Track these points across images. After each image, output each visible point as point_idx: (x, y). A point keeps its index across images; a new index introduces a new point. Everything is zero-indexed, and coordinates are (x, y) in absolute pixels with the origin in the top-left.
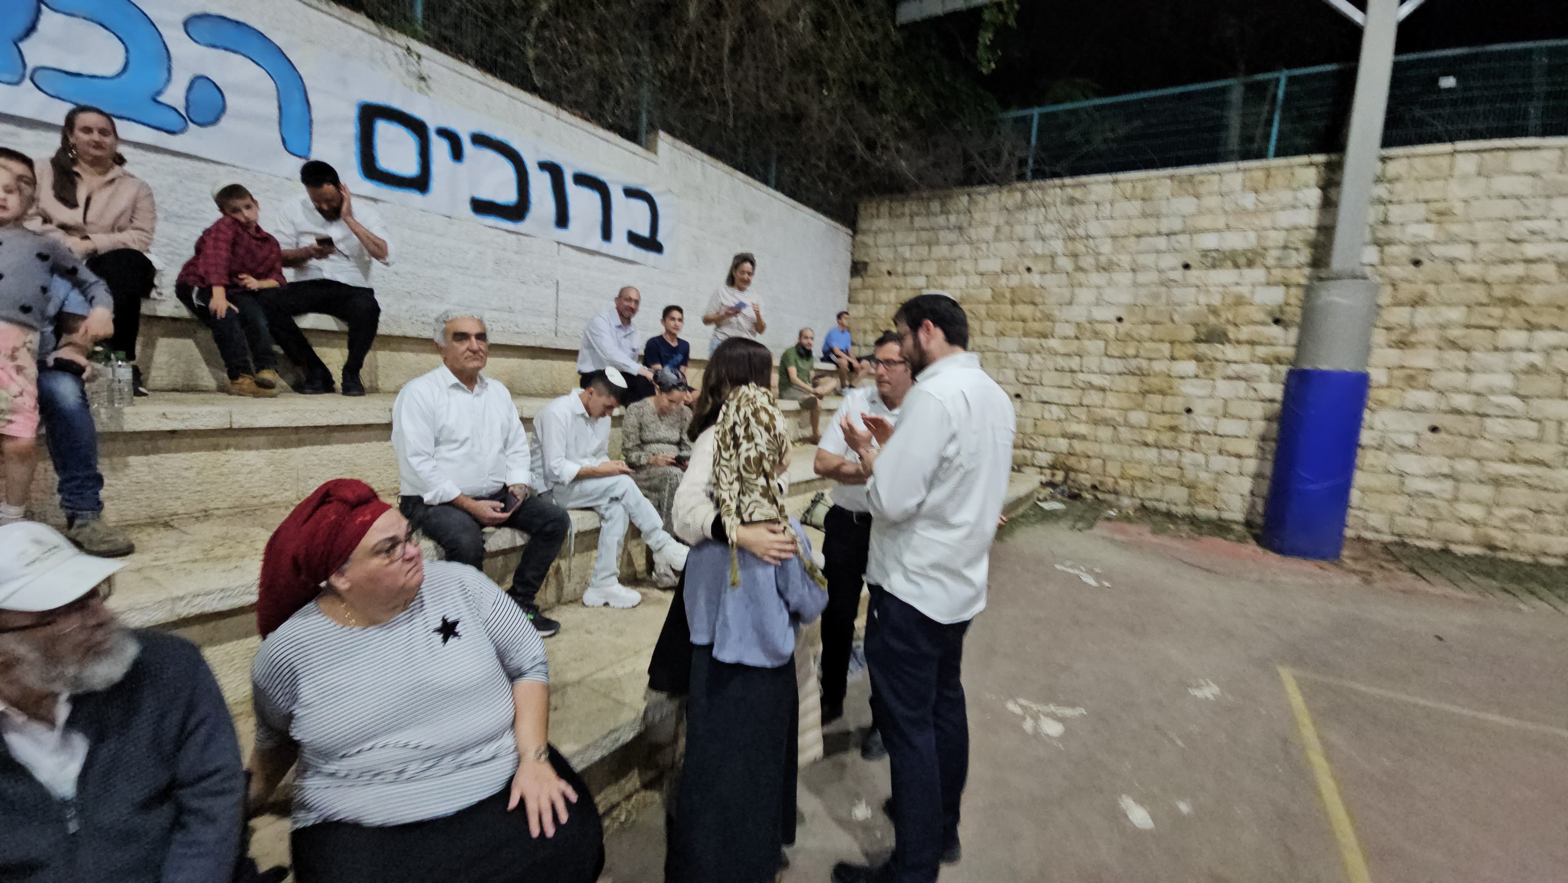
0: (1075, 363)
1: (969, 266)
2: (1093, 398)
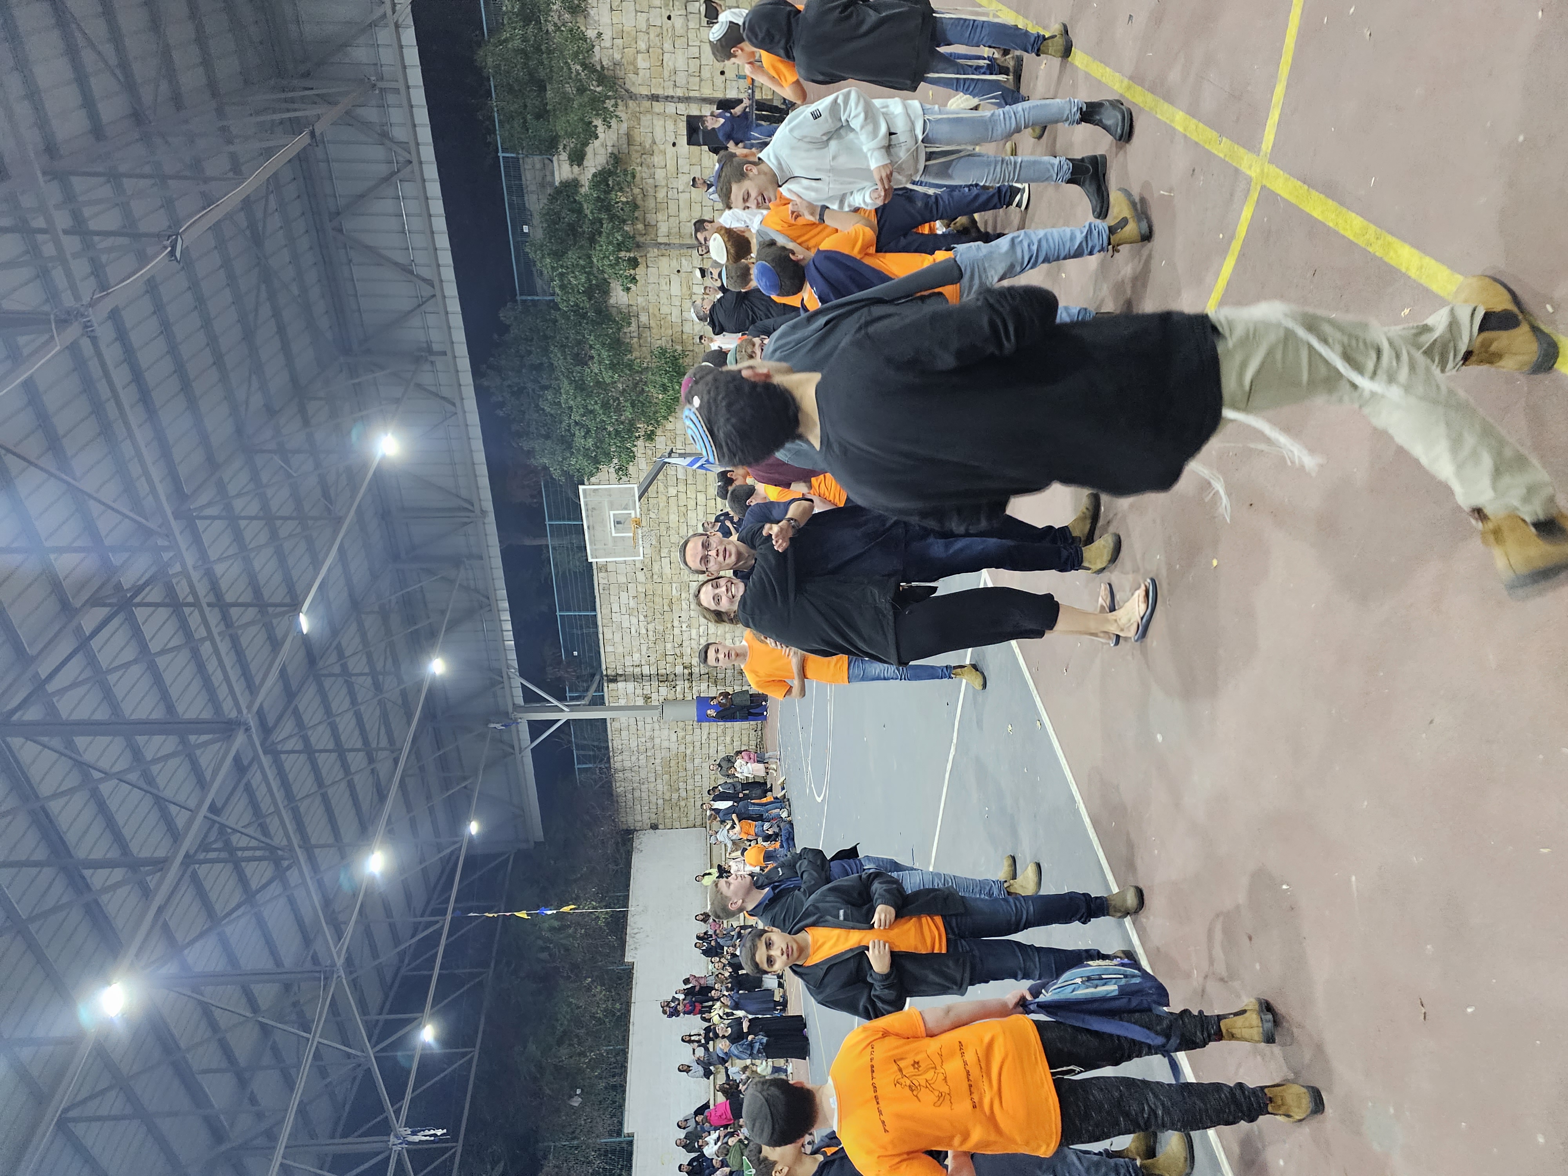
0: (697, 744)
1: (652, 785)
2: (713, 736)
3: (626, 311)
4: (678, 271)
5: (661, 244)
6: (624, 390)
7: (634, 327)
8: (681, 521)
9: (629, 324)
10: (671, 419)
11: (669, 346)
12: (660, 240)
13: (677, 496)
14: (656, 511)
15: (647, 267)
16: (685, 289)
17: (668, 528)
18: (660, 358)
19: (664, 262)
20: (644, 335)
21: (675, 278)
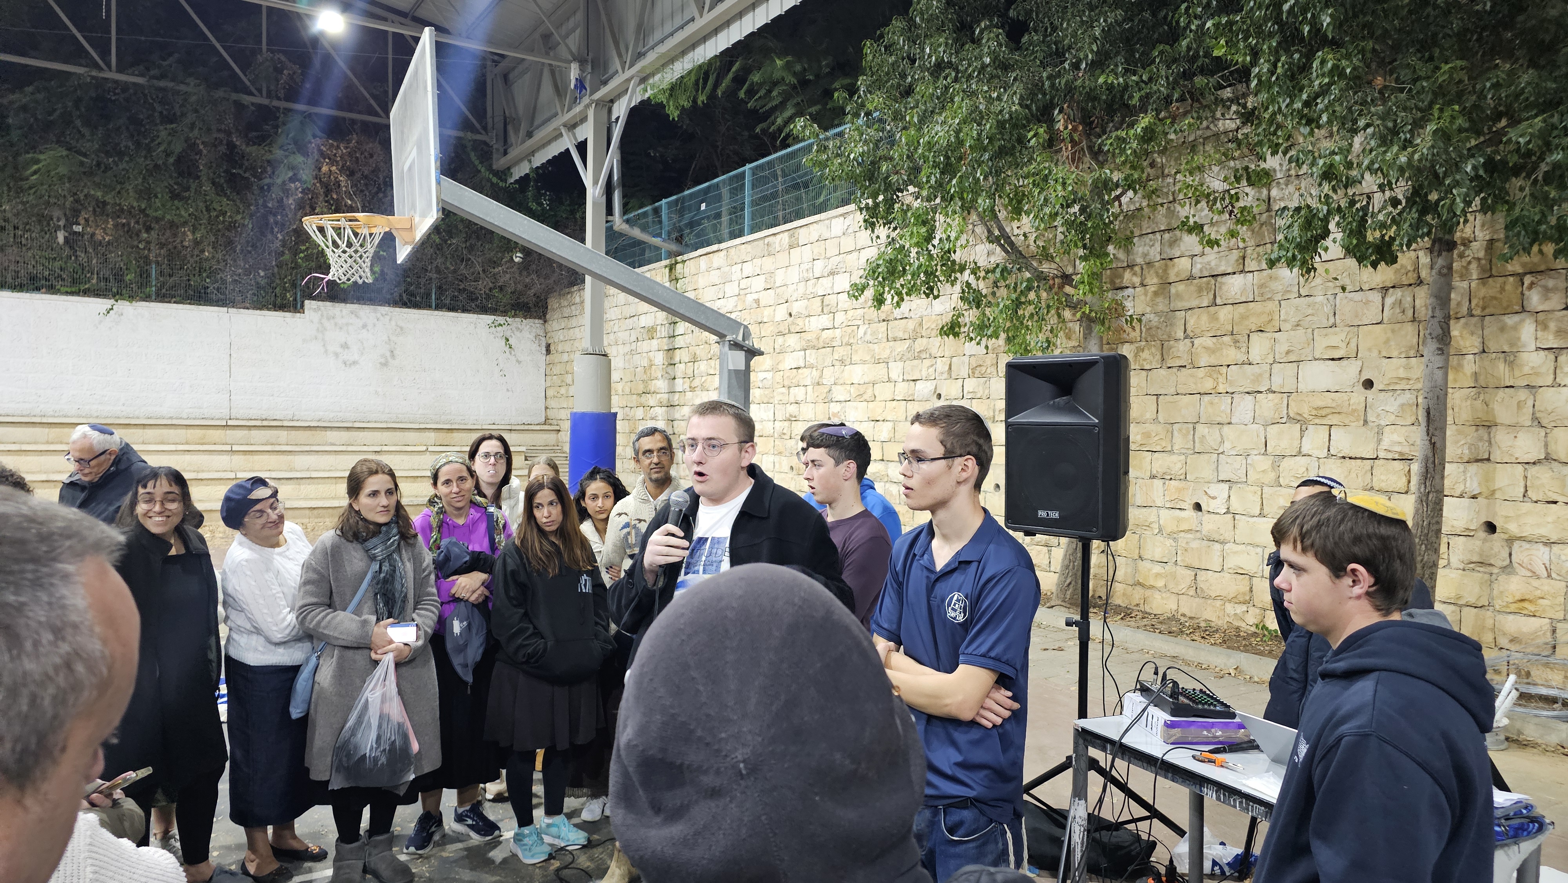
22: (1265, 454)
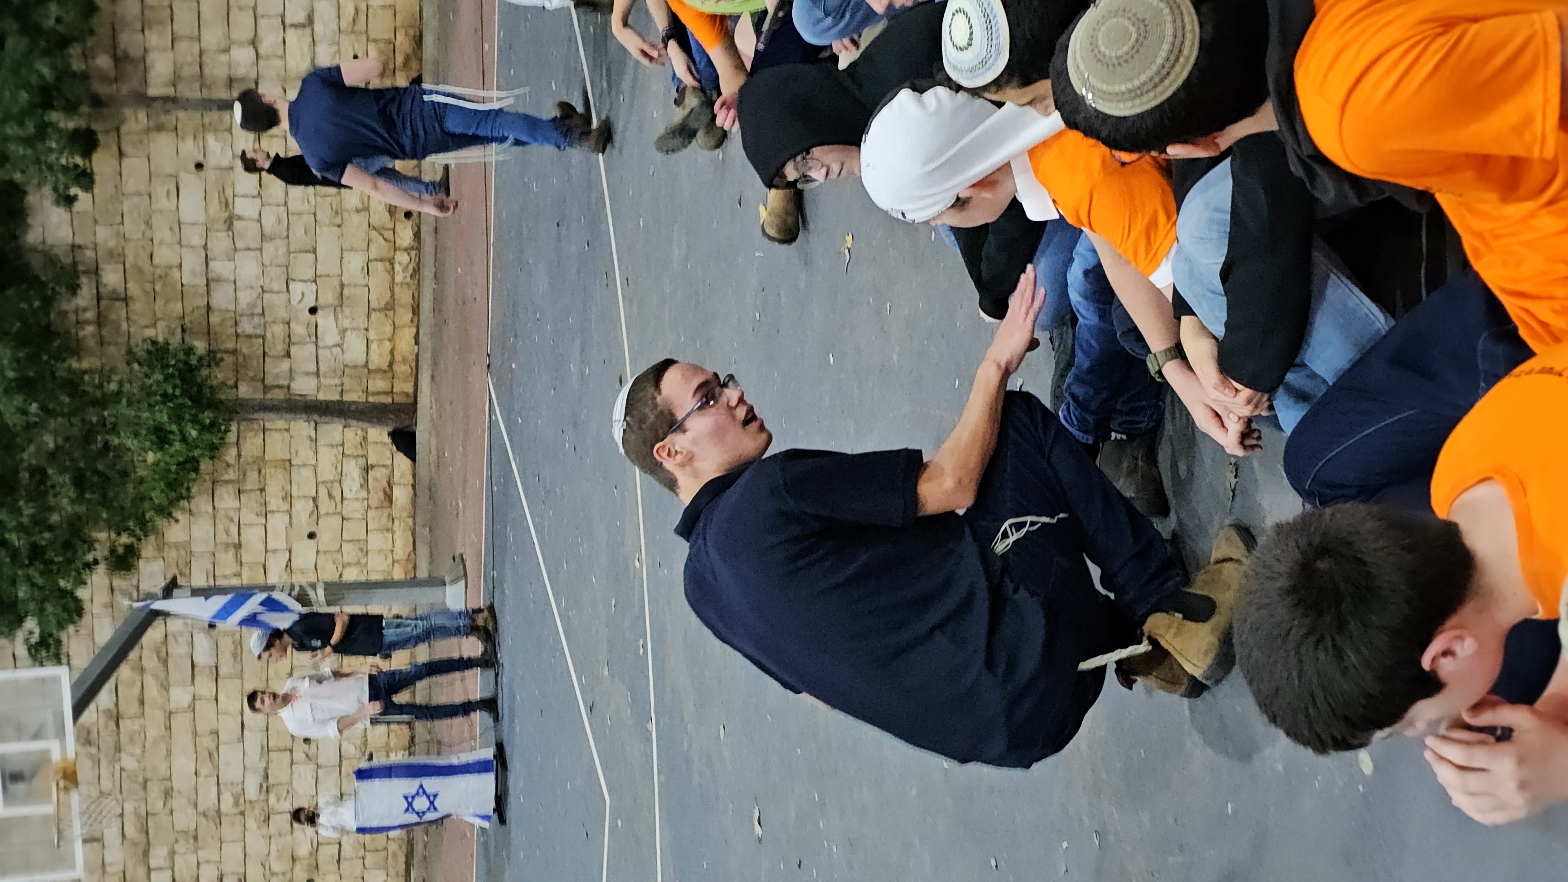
3: (67, 260)
4: (199, 166)
5: (154, 99)
6: (58, 448)
7: (85, 297)
8: (203, 772)
9: (74, 289)
10: (177, 514)
11: (175, 341)
12: (152, 91)
13: (192, 708)
14: (138, 751)
15: (121, 154)
16: (215, 208)
17: (168, 794)
18: (152, 367)
19: (163, 144)
20: (113, 317)
21: (191, 184)
22: (261, 249)
